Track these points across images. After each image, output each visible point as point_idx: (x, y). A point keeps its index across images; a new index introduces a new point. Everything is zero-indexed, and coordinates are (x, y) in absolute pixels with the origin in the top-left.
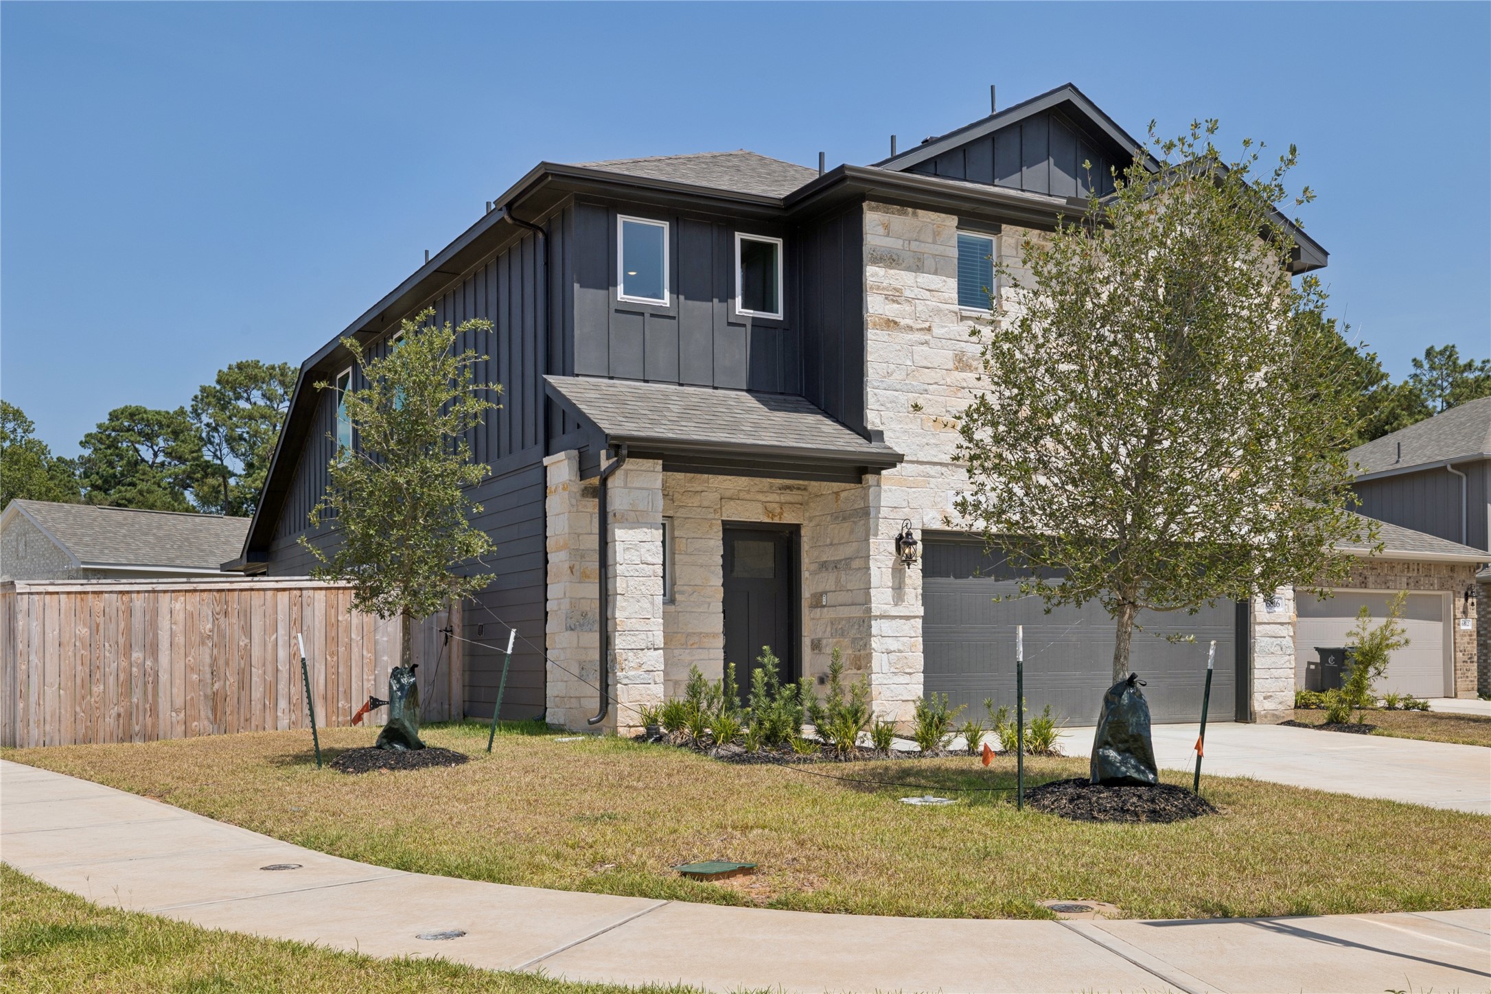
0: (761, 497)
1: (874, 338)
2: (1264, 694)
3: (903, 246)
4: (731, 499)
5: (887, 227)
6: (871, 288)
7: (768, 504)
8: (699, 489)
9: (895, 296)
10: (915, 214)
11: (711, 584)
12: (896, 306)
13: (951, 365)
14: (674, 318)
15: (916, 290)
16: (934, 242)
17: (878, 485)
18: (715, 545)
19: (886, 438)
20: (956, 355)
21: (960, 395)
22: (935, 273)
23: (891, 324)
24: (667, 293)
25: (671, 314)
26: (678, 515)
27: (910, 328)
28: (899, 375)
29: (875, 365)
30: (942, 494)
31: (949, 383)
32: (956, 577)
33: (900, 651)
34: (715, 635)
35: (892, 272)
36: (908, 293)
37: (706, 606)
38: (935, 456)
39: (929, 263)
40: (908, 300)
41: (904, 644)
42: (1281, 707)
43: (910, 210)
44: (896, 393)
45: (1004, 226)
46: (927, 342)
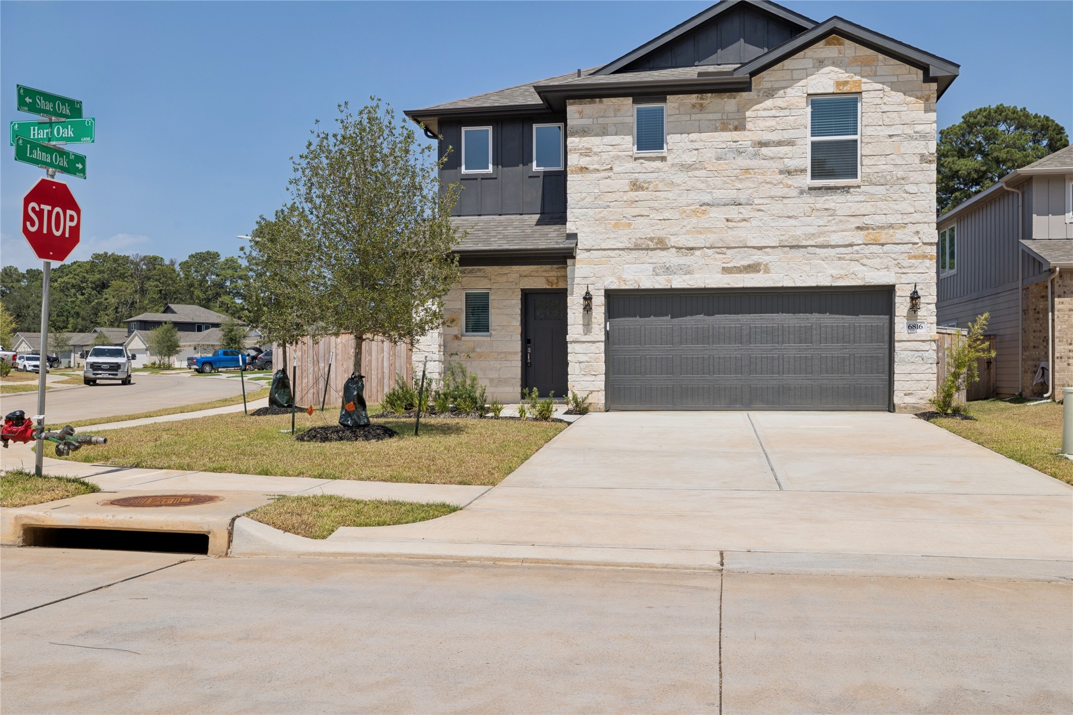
0: (546, 274)
1: (572, 179)
2: (905, 392)
3: (593, 122)
4: (526, 276)
5: (580, 113)
6: (570, 150)
7: (549, 278)
8: (506, 272)
9: (587, 152)
10: (601, 102)
11: (513, 324)
12: (588, 158)
13: (627, 188)
14: (496, 178)
15: (602, 147)
16: (615, 116)
17: (574, 265)
18: (516, 303)
19: (579, 237)
20: (631, 182)
21: (634, 206)
22: (616, 134)
23: (583, 170)
24: (491, 166)
25: (494, 177)
26: (493, 287)
27: (598, 170)
28: (588, 199)
29: (572, 195)
30: (619, 267)
31: (625, 199)
32: (641, 317)
33: (587, 362)
34: (515, 353)
35: (585, 139)
36: (595, 150)
37: (510, 337)
38: (614, 245)
39: (611, 129)
40: (596, 154)
41: (590, 358)
42: (923, 402)
43: (597, 100)
44: (587, 210)
45: (668, 97)
46: (609, 177)
